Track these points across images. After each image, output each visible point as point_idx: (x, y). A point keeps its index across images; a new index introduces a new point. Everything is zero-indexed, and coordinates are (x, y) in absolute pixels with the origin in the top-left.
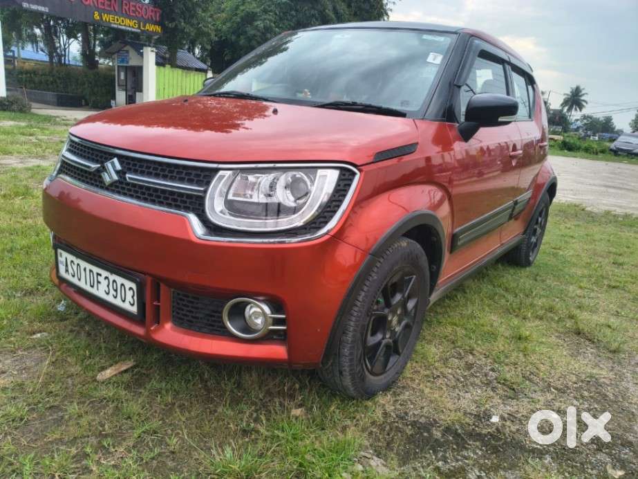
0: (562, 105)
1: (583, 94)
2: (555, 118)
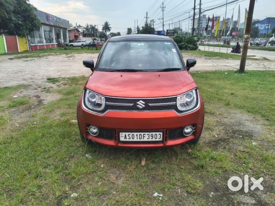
0: (102, 30)
1: (109, 25)
2: (102, 35)
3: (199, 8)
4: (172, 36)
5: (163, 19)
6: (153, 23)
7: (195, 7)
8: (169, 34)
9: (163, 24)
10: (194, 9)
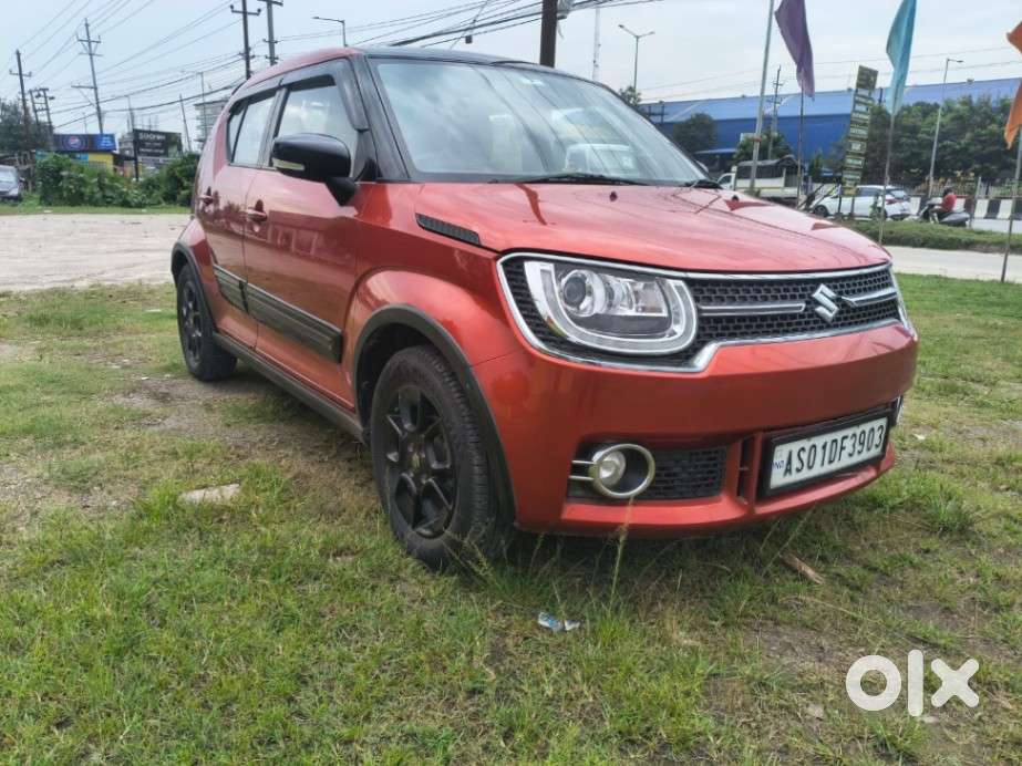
3: (268, 54)
4: (158, 155)
5: (96, 89)
6: (46, 103)
7: (247, 49)
8: (144, 146)
9: (98, 108)
10: (247, 55)
